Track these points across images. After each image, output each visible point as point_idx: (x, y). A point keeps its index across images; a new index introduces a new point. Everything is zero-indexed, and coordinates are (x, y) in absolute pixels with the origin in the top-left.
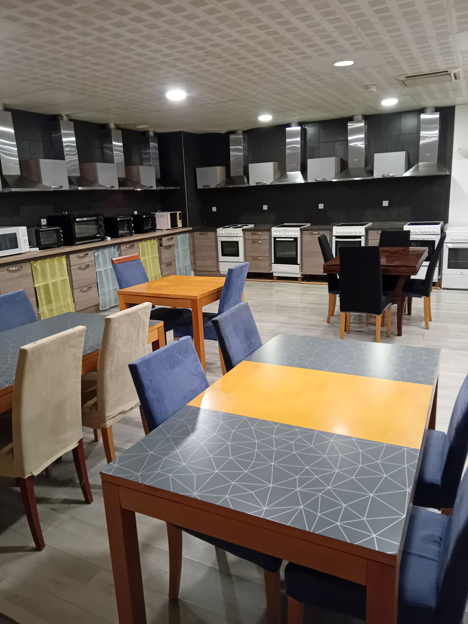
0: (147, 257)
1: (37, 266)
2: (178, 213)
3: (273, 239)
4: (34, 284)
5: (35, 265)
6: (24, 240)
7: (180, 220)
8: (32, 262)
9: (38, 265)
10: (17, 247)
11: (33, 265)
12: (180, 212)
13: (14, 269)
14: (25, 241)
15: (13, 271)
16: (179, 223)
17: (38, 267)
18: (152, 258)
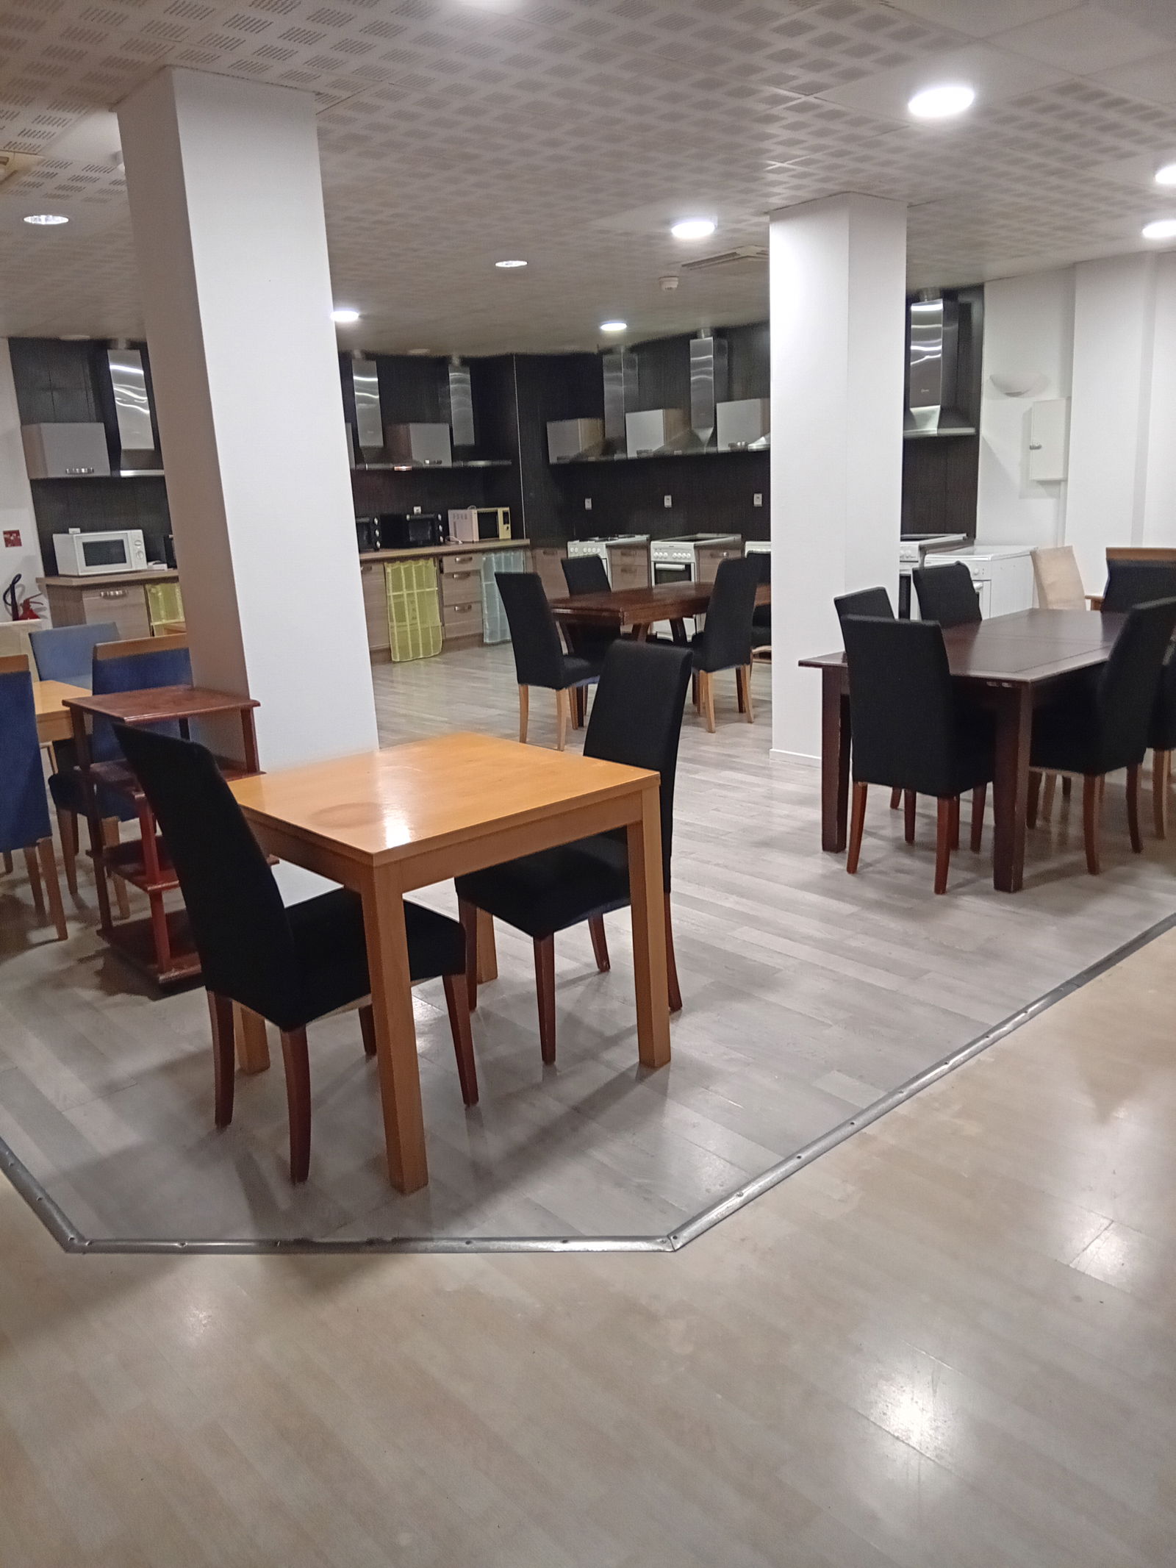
0: (405, 592)
1: (157, 592)
2: (500, 511)
3: (652, 564)
4: (150, 621)
5: (153, 590)
6: (137, 552)
7: (504, 523)
8: (148, 586)
9: (159, 590)
10: (125, 561)
11: (150, 590)
12: (507, 509)
13: (117, 593)
14: (139, 552)
15: (116, 597)
16: (504, 531)
17: (160, 594)
18: (418, 593)
